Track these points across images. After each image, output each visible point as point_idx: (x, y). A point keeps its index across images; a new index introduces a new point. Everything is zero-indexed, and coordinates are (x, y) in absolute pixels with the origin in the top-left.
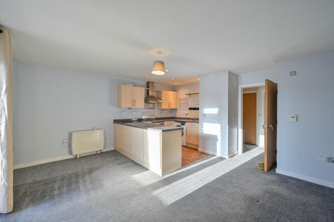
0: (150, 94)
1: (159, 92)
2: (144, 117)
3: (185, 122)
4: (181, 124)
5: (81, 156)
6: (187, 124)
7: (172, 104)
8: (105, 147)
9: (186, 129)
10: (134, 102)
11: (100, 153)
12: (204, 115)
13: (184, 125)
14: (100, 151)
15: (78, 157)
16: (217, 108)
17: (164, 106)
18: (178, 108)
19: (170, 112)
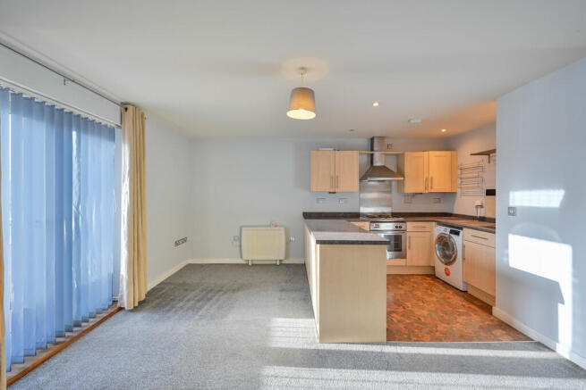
0: (378, 163)
1: (399, 158)
2: (363, 210)
3: (461, 228)
4: (451, 232)
5: (254, 263)
6: (465, 233)
7: (435, 182)
8: (287, 256)
9: (464, 247)
10: (335, 180)
11: (281, 264)
12: (512, 211)
13: (457, 233)
14: (280, 261)
15: (250, 264)
16: (559, 188)
17: (410, 187)
18: (459, 191)
19: (439, 201)
